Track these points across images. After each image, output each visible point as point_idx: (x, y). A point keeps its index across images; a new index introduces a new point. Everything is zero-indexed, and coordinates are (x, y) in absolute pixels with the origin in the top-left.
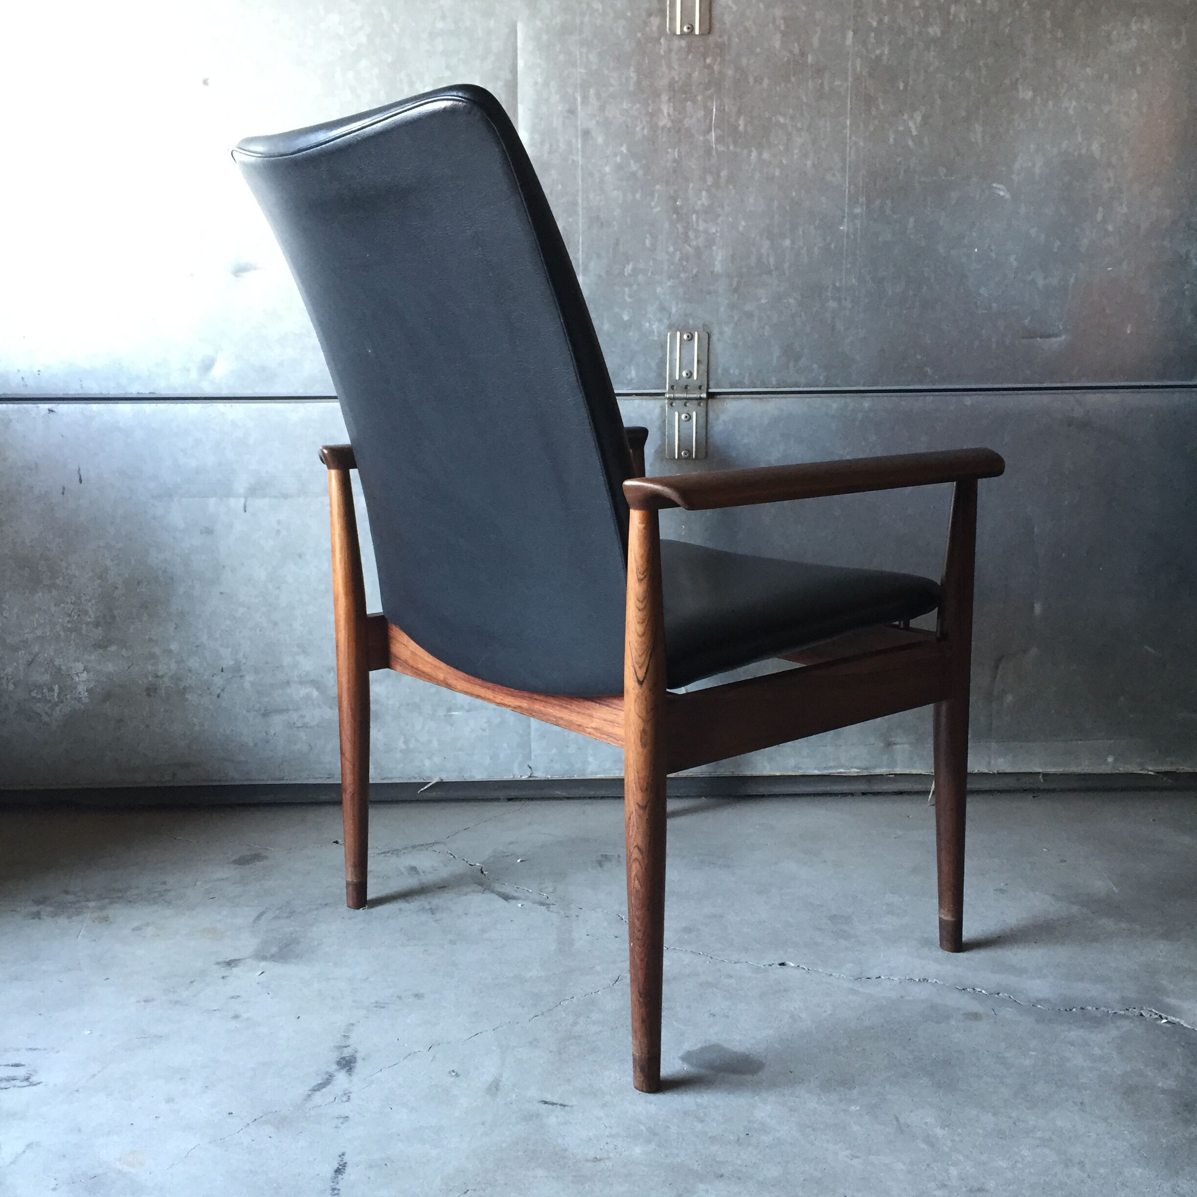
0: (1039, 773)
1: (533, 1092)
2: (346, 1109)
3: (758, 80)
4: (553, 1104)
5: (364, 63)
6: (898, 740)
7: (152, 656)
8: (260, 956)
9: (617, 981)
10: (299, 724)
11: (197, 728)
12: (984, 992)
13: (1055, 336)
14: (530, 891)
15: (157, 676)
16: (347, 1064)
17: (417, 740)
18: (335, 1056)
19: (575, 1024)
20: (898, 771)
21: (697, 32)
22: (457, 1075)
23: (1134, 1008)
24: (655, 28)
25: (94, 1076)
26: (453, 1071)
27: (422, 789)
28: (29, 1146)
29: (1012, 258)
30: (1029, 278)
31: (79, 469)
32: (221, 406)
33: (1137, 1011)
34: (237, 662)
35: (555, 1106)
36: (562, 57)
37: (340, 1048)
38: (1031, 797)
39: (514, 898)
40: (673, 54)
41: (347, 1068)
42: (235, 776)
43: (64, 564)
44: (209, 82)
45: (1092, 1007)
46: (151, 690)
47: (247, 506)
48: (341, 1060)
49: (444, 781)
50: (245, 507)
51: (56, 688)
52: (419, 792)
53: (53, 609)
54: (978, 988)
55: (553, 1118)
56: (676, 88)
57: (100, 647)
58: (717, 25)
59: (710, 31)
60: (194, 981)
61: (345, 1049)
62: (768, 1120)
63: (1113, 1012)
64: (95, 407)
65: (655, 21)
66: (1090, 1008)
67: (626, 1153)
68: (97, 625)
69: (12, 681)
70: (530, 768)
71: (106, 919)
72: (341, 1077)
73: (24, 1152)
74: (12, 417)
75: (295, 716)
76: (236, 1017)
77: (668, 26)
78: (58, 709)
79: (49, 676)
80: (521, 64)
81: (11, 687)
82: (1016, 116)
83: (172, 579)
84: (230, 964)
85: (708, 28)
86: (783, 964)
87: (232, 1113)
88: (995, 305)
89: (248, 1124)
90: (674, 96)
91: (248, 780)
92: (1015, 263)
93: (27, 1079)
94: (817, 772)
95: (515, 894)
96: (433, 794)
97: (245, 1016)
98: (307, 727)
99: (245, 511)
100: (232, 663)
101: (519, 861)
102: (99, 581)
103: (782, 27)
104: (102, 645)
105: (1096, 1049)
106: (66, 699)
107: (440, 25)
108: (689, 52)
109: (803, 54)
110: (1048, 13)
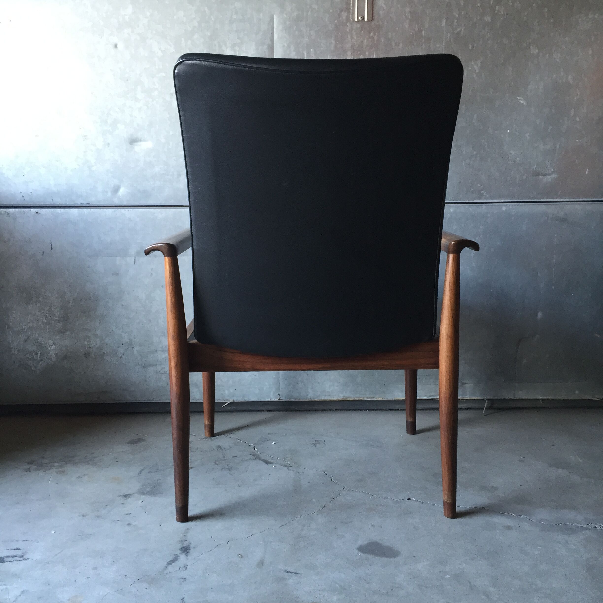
0: (540, 399)
1: (281, 566)
2: (184, 574)
3: (397, 44)
4: (291, 573)
5: (196, 36)
6: (467, 381)
7: (88, 337)
8: (141, 492)
9: (324, 507)
10: (162, 372)
11: (110, 374)
12: (513, 515)
13: (550, 175)
14: (279, 459)
15: (90, 347)
16: (186, 550)
17: (221, 380)
18: (179, 546)
19: (302, 530)
20: (467, 397)
21: (366, 20)
22: (242, 557)
23: (592, 524)
24: (344, 18)
25: (56, 555)
26: (240, 555)
27: (224, 405)
28: (23, 592)
29: (527, 135)
30: (536, 145)
31: (51, 242)
32: (123, 210)
33: (593, 525)
34: (130, 340)
35: (292, 574)
36: (297, 33)
37: (181, 541)
38: (536, 411)
39: (271, 463)
40: (353, 31)
41: (185, 553)
42: (130, 399)
43: (43, 290)
44: (118, 46)
45: (570, 523)
46: (87, 355)
47: (136, 262)
48: (182, 548)
49: (235, 401)
50: (135, 261)
51: (39, 353)
52: (222, 407)
53: (38, 313)
54: (510, 512)
55: (292, 581)
56: (355, 49)
57: (62, 332)
58: (376, 16)
59: (372, 19)
60: (108, 505)
61: (184, 542)
62: (402, 582)
63: (581, 526)
64: (59, 211)
65: (344, 14)
66: (569, 524)
67: (329, 600)
68: (59, 322)
69: (17, 349)
70: (279, 395)
71: (63, 472)
72: (182, 557)
73: (20, 595)
74: (17, 216)
75: (159, 368)
76: (129, 524)
77: (351, 17)
78: (40, 363)
79: (35, 347)
80: (276, 36)
81: (16, 352)
82: (529, 63)
83: (98, 298)
84: (126, 496)
85: (372, 18)
86: (409, 499)
87: (126, 576)
88: (518, 159)
89: (135, 582)
90: (354, 52)
91: (136, 400)
92: (528, 138)
93: (22, 556)
94: (425, 398)
95: (272, 461)
96: (229, 408)
97: (134, 524)
98: (166, 374)
99: (135, 264)
100: (128, 341)
101: (273, 443)
102: (61, 299)
103: (409, 17)
104: (62, 331)
105: (572, 545)
106: (44, 359)
107: (234, 17)
108: (362, 30)
109: (420, 31)
110: (546, 10)
